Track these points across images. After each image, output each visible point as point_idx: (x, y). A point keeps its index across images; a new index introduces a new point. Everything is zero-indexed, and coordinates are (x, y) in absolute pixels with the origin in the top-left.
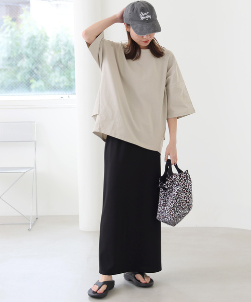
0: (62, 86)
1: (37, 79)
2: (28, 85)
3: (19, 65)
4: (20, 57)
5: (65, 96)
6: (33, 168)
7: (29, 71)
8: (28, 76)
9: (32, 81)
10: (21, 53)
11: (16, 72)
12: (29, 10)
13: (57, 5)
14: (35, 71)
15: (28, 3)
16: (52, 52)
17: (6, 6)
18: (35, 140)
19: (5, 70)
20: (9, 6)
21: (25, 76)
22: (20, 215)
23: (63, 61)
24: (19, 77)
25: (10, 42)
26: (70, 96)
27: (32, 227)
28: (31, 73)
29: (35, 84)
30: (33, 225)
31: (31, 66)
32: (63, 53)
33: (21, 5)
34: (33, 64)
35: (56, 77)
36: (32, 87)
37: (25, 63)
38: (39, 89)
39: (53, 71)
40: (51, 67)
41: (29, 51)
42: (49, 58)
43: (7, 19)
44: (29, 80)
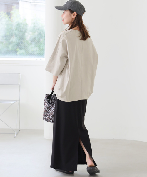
0: (35, 53)
1: (21, 49)
2: (16, 52)
3: (11, 40)
4: (12, 35)
5: (38, 59)
6: (18, 101)
7: (17, 44)
8: (16, 47)
9: (18, 50)
10: (12, 33)
11: (10, 43)
12: (18, 8)
13: (35, 5)
14: (20, 43)
15: (18, 3)
16: (31, 33)
17: (5, 4)
18: (20, 84)
19: (2, 43)
20: (7, 5)
21: (14, 47)
22: (10, 128)
23: (37, 39)
24: (10, 47)
25: (6, 26)
26: (42, 59)
27: (16, 136)
29: (20, 51)
30: (17, 134)
31: (18, 41)
32: (36, 33)
33: (14, 4)
35: (32, 48)
36: (18, 53)
37: (14, 39)
38: (21, 55)
39: (31, 44)
40: (30, 42)
41: (17, 32)
42: (28, 36)
44: (16, 49)
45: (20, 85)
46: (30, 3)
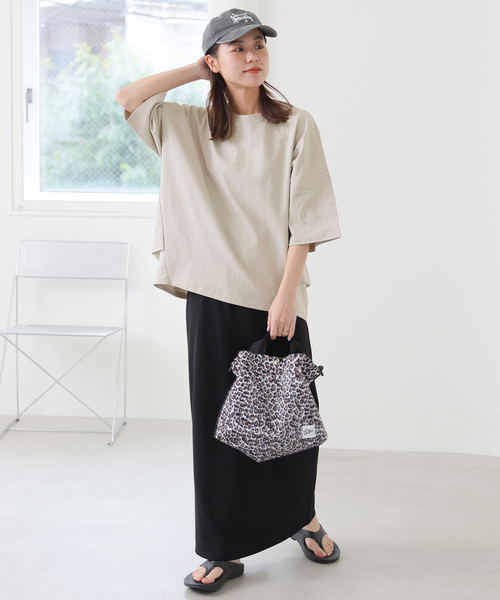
1: (133, 164)
2: (116, 174)
3: (100, 136)
4: (104, 121)
6: (121, 329)
7: (120, 149)
8: (116, 158)
9: (124, 166)
10: (105, 114)
11: (95, 149)
12: (123, 34)
13: (176, 26)
14: (131, 148)
15: (122, 21)
17: (81, 24)
18: (126, 276)
19: (75, 144)
20: (87, 25)
21: (111, 157)
22: (94, 415)
24: (100, 158)
25: (86, 93)
27: (115, 439)
28: (123, 151)
29: (129, 173)
30: (117, 435)
31: (122, 139)
33: (108, 24)
34: (127, 136)
36: (124, 177)
37: (111, 133)
38: (135, 183)
43: (82, 50)
44: (118, 164)
45: (126, 279)
46: (161, 18)
